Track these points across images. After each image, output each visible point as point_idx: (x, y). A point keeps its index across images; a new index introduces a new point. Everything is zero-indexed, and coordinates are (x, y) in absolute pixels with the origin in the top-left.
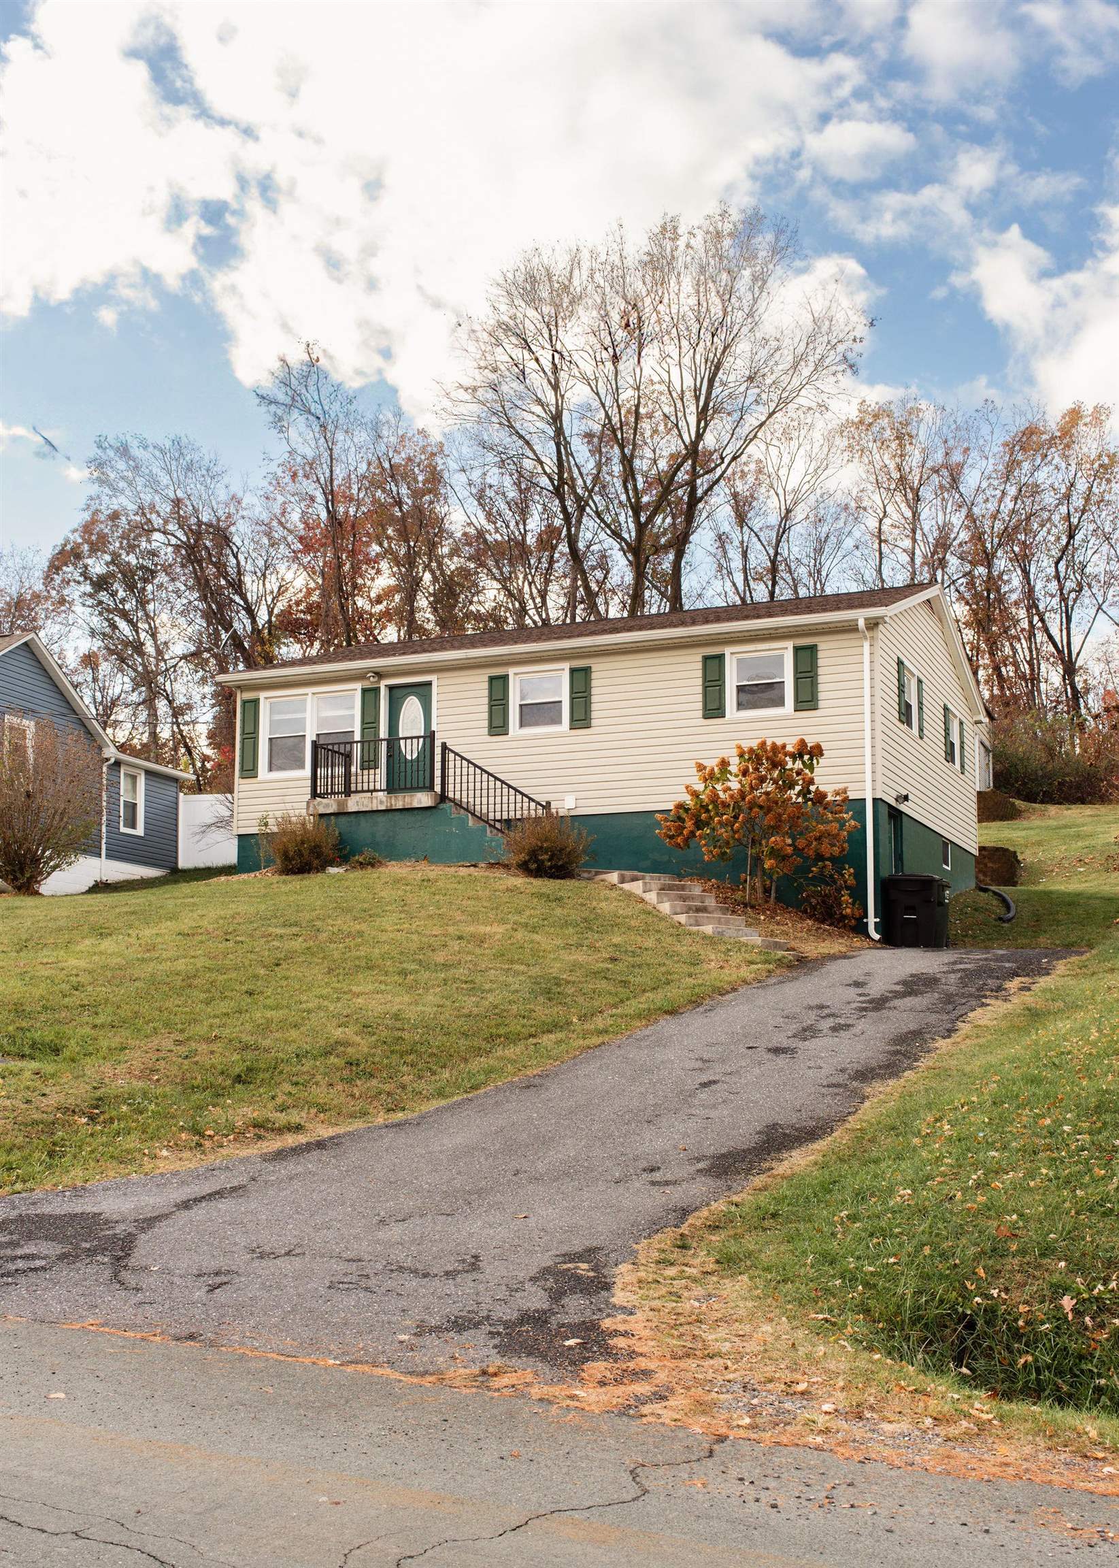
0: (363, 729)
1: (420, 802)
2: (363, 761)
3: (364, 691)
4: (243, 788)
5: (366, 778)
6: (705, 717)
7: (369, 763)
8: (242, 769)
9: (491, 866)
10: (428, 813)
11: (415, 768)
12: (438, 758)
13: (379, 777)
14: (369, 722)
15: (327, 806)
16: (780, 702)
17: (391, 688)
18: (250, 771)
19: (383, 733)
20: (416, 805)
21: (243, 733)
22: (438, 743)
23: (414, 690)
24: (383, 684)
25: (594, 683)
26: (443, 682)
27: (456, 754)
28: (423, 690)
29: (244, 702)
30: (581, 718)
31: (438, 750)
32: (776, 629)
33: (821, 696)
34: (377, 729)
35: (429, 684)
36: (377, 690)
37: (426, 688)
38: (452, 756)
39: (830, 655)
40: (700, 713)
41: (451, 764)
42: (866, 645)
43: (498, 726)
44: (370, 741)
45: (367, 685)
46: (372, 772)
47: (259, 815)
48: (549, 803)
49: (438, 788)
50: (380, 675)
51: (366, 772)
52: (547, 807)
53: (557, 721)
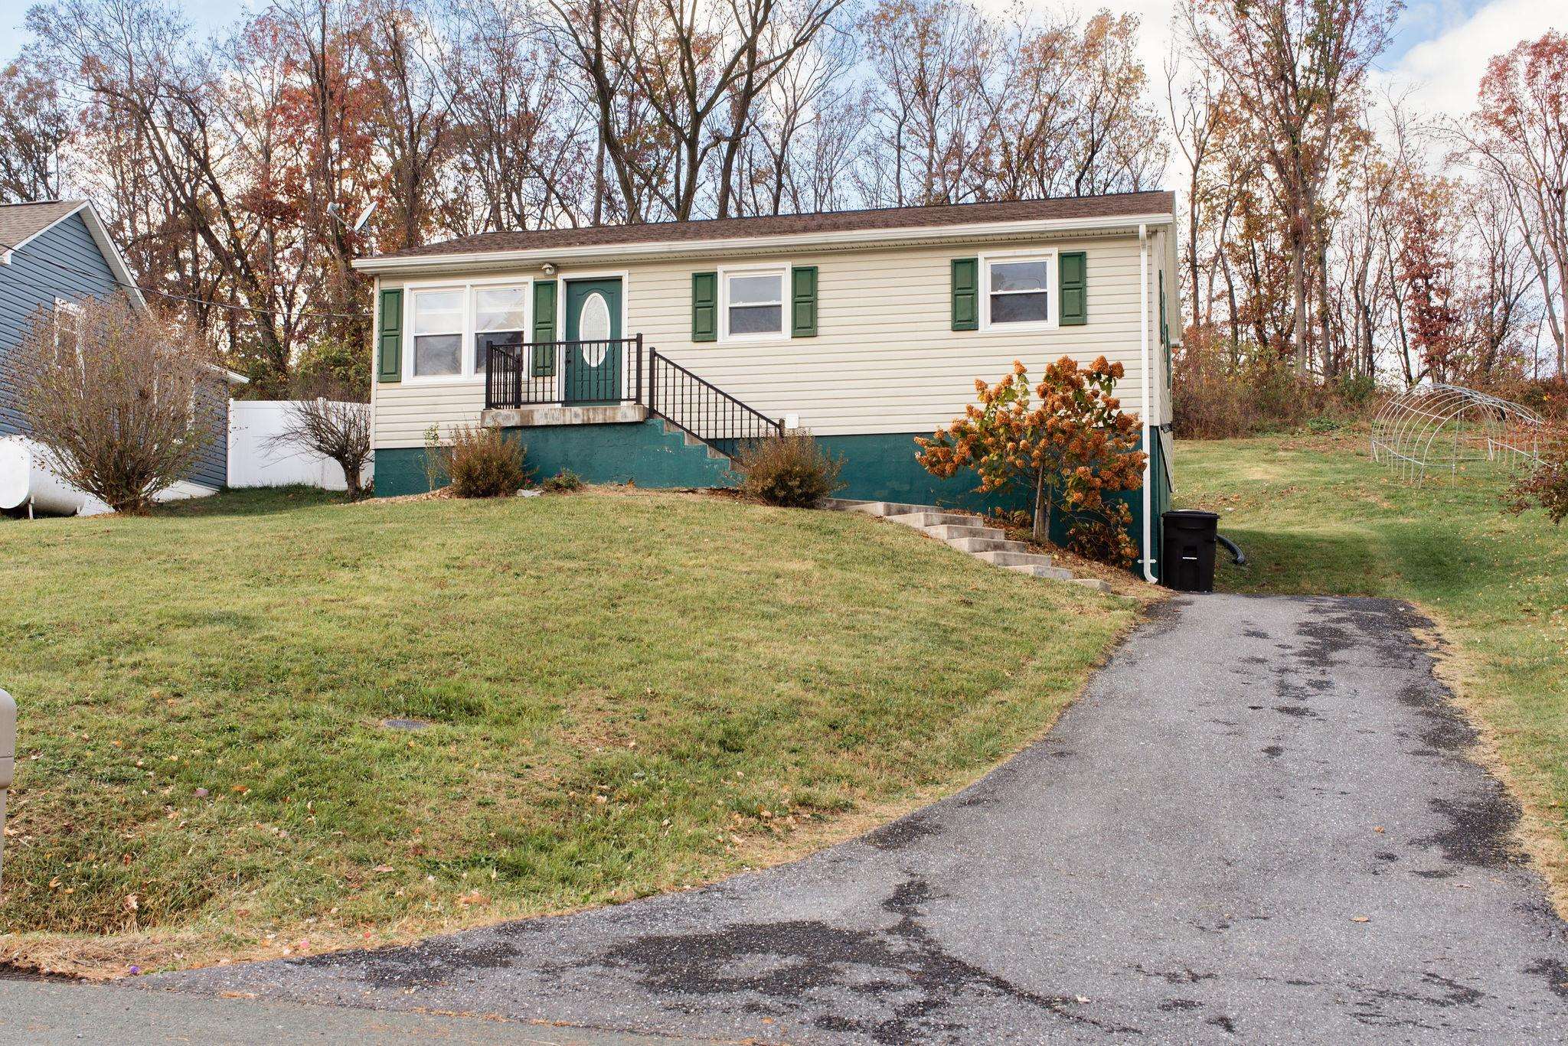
0: (536, 330)
1: (625, 416)
2: (536, 366)
3: (537, 285)
4: (381, 394)
5: (540, 387)
6: (955, 329)
7: (544, 369)
8: (381, 372)
9: (713, 492)
10: (634, 429)
11: (602, 377)
12: (646, 365)
13: (557, 385)
14: (543, 320)
15: (507, 417)
16: (1043, 315)
17: (569, 283)
18: (391, 374)
19: (560, 335)
20: (619, 419)
21: (382, 329)
22: (646, 348)
23: (597, 286)
24: (561, 278)
25: (821, 286)
26: (635, 278)
27: (668, 361)
28: (611, 288)
29: (384, 293)
30: (806, 325)
31: (646, 356)
32: (1042, 232)
33: (1090, 310)
34: (553, 329)
35: (619, 280)
36: (553, 285)
37: (616, 284)
38: (662, 363)
39: (1101, 265)
40: (949, 325)
41: (662, 373)
42: (1144, 254)
43: (704, 331)
44: (544, 344)
45: (541, 277)
46: (547, 379)
47: (427, 426)
48: (782, 421)
49: (645, 400)
50: (557, 267)
51: (540, 380)
52: (780, 426)
53: (778, 328)
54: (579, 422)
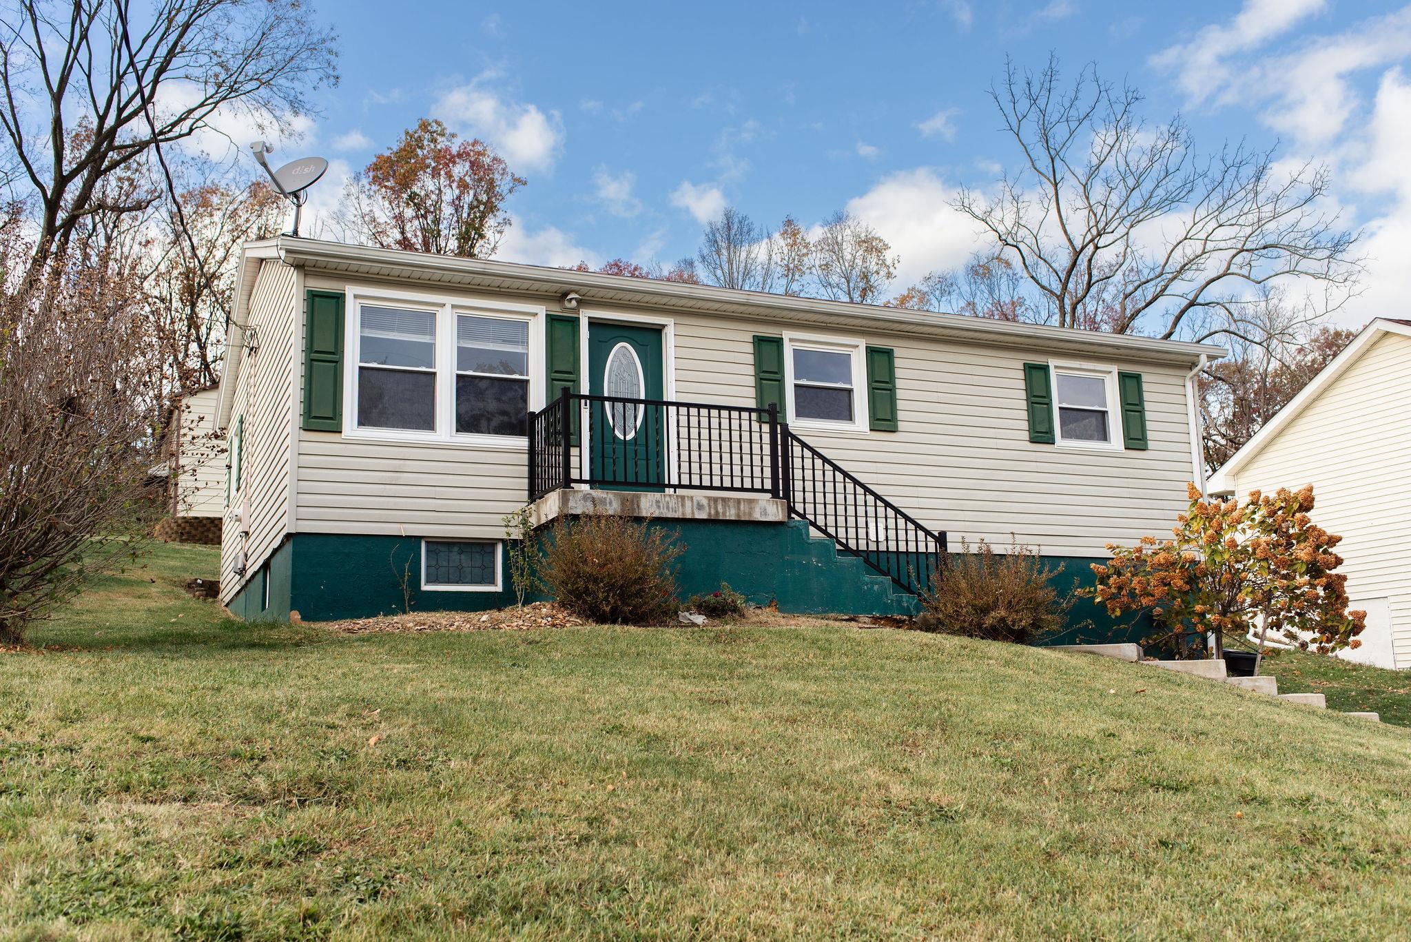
0: (551, 380)
1: (765, 512)
3: (551, 320)
6: (1032, 440)
8: (308, 414)
9: (875, 620)
10: (771, 531)
14: (562, 369)
16: (1104, 435)
17: (594, 324)
18: (324, 419)
20: (757, 516)
23: (626, 333)
24: (585, 315)
25: (898, 373)
26: (683, 330)
27: (805, 448)
28: (647, 339)
29: (312, 295)
30: (885, 418)
33: (1150, 435)
34: (576, 382)
35: (659, 330)
36: (575, 322)
37: (654, 335)
39: (1154, 391)
40: (1026, 435)
42: (1189, 385)
45: (556, 310)
48: (942, 535)
50: (581, 300)
52: (941, 539)
53: (849, 417)
54: (703, 516)
